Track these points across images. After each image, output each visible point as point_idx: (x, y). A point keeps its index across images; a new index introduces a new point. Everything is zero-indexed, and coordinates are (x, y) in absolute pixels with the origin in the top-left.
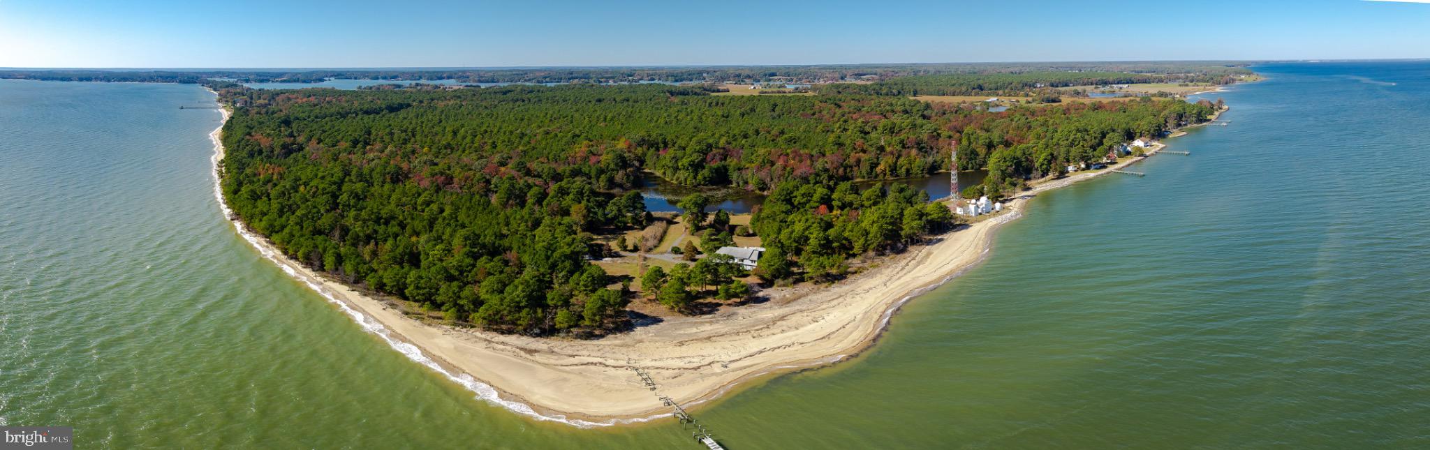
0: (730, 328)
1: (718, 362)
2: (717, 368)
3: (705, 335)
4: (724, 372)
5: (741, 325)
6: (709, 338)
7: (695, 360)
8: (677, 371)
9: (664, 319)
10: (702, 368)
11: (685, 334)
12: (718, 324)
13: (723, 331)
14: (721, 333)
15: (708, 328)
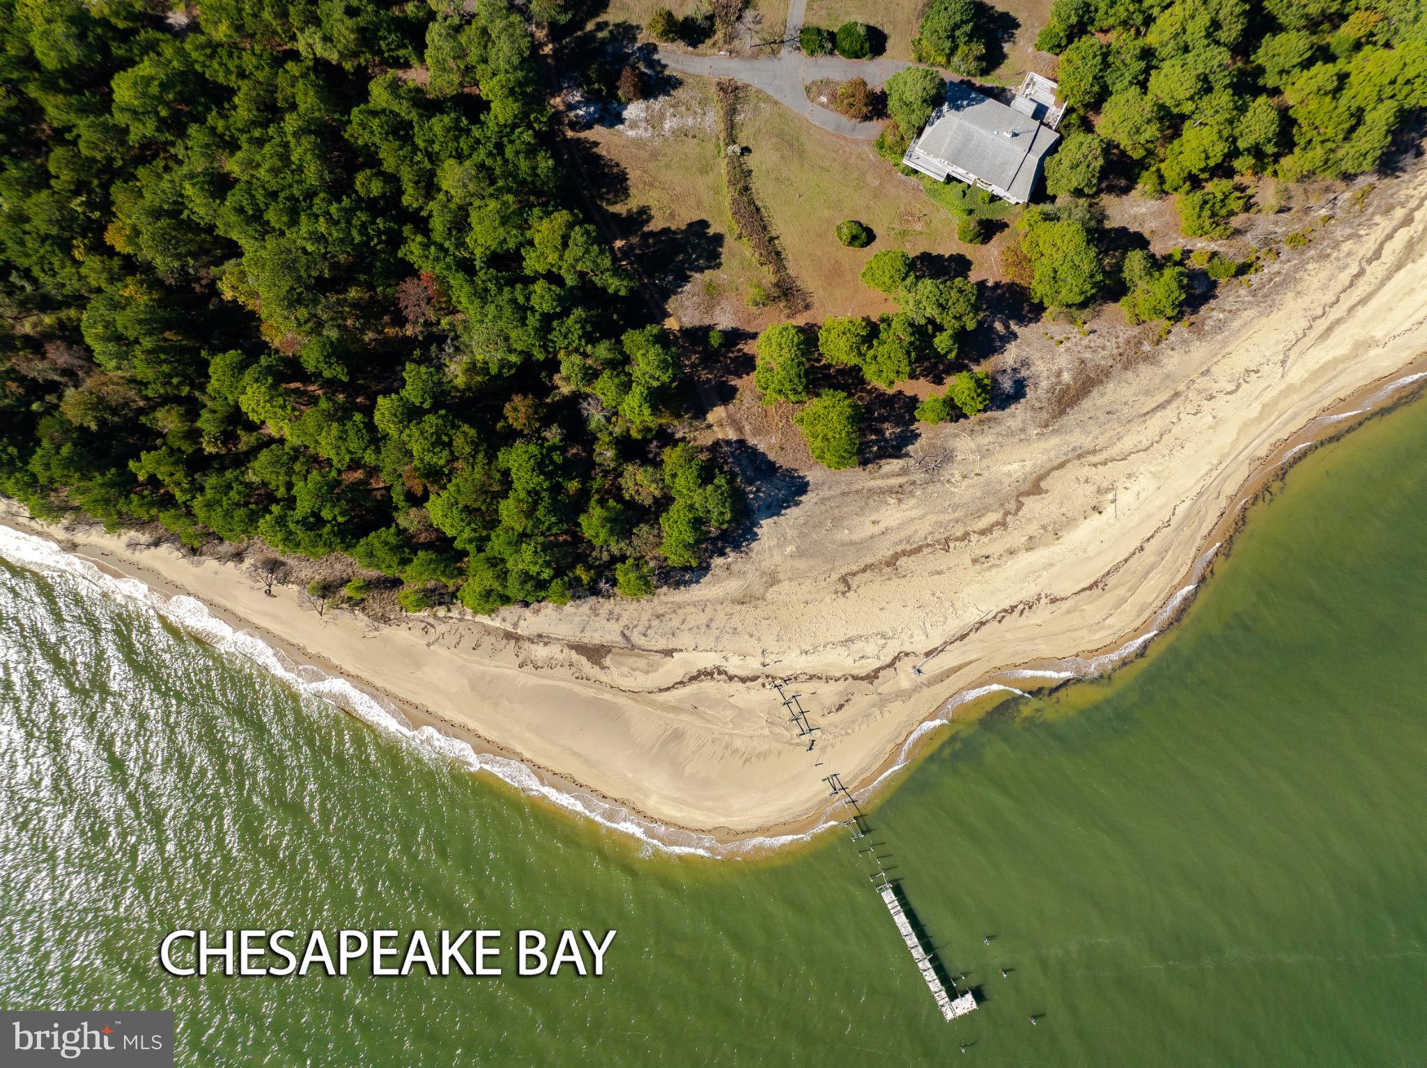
0: (933, 518)
1: (907, 654)
2: (904, 678)
3: (884, 550)
4: (917, 689)
5: (956, 507)
6: (892, 562)
7: (871, 648)
8: (841, 685)
9: (812, 476)
10: (881, 674)
11: (852, 543)
12: (912, 502)
13: (922, 529)
14: (918, 540)
15: (892, 515)
